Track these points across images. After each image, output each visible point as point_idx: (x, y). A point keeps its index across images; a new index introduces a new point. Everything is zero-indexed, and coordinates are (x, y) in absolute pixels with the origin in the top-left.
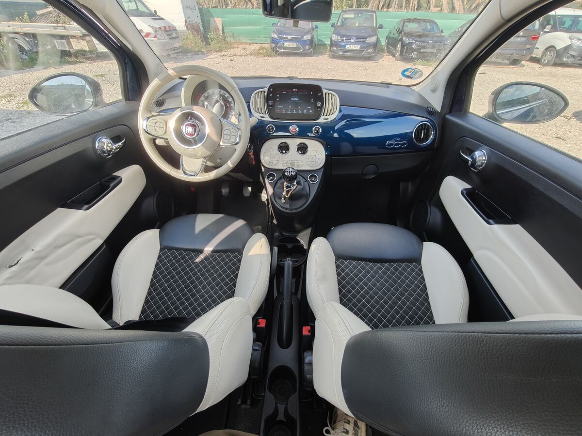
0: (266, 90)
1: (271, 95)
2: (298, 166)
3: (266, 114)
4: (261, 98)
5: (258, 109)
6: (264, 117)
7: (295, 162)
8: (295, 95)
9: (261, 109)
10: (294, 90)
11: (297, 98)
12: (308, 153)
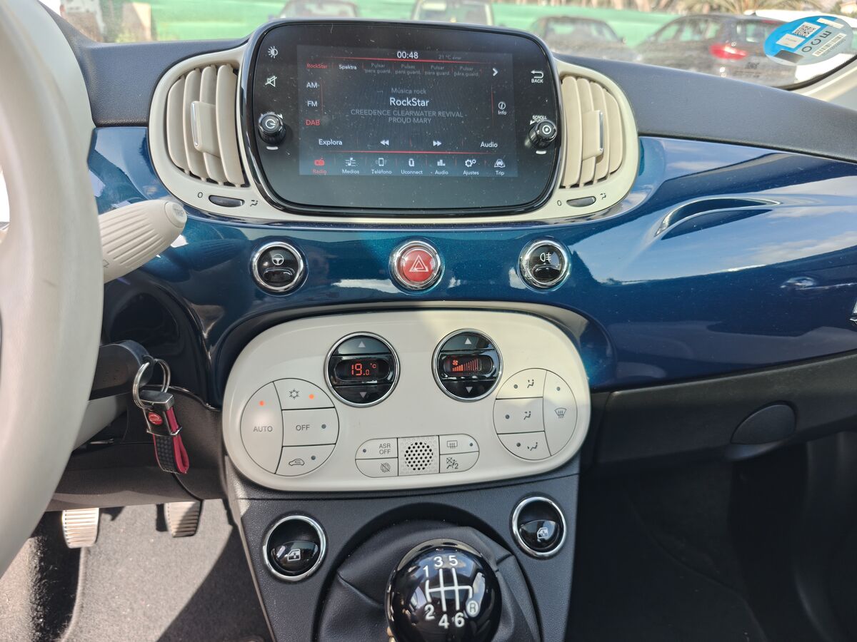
0: (242, 56)
1: (271, 81)
2: (453, 464)
3: (246, 184)
4: (212, 100)
5: (199, 156)
6: (233, 203)
7: (433, 443)
8: (409, 86)
9: (217, 157)
10: (401, 54)
11: (421, 97)
12: (503, 388)
